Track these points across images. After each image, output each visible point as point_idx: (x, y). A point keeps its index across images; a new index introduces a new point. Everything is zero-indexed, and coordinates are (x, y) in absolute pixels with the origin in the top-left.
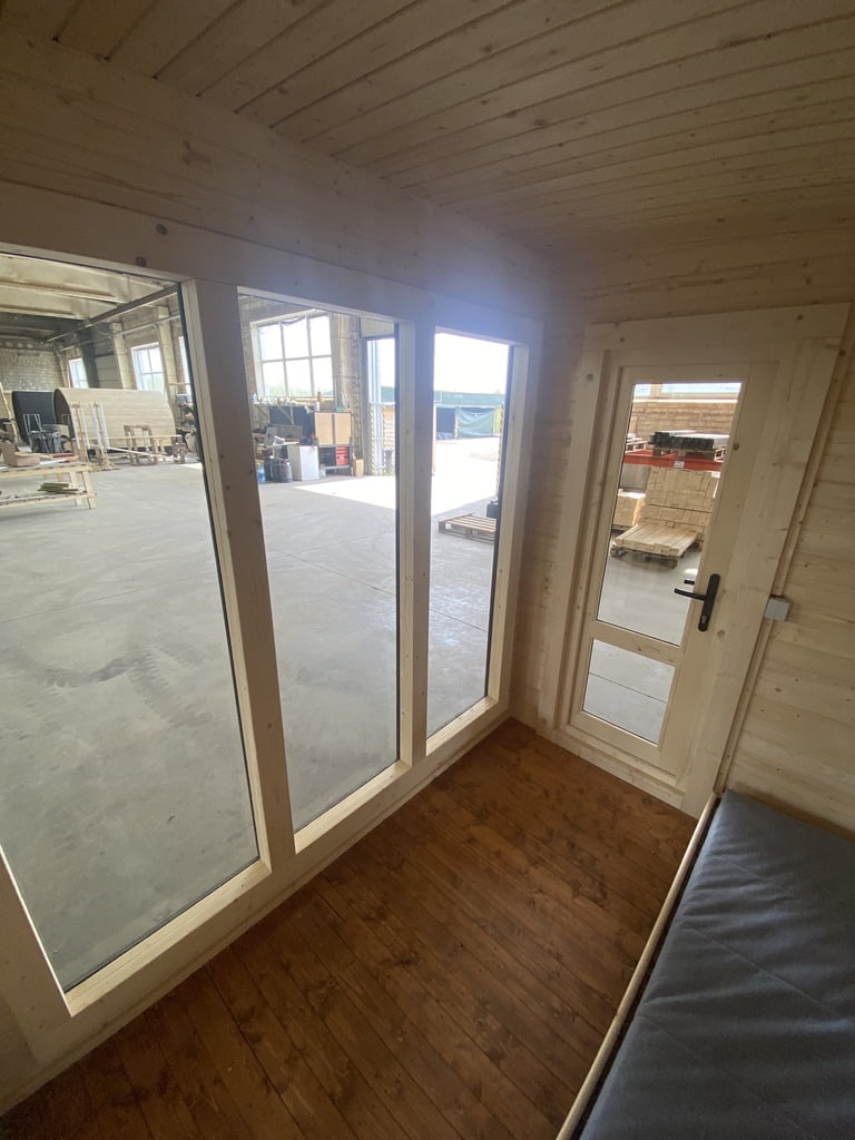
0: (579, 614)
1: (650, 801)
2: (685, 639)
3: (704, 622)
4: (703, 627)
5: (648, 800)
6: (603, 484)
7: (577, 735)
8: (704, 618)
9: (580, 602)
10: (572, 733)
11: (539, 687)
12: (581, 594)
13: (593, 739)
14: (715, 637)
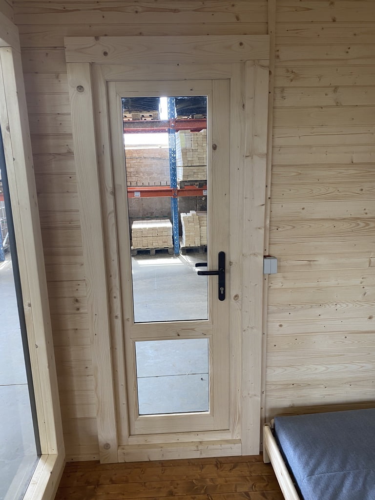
0: (118, 323)
1: (221, 463)
2: (211, 312)
3: (222, 292)
4: (222, 297)
5: (219, 463)
6: (114, 193)
7: (141, 441)
8: (222, 289)
9: (117, 312)
10: (135, 443)
11: (94, 414)
12: (117, 303)
13: (156, 437)
14: (233, 301)
